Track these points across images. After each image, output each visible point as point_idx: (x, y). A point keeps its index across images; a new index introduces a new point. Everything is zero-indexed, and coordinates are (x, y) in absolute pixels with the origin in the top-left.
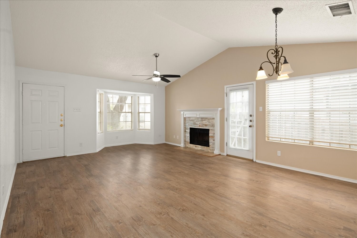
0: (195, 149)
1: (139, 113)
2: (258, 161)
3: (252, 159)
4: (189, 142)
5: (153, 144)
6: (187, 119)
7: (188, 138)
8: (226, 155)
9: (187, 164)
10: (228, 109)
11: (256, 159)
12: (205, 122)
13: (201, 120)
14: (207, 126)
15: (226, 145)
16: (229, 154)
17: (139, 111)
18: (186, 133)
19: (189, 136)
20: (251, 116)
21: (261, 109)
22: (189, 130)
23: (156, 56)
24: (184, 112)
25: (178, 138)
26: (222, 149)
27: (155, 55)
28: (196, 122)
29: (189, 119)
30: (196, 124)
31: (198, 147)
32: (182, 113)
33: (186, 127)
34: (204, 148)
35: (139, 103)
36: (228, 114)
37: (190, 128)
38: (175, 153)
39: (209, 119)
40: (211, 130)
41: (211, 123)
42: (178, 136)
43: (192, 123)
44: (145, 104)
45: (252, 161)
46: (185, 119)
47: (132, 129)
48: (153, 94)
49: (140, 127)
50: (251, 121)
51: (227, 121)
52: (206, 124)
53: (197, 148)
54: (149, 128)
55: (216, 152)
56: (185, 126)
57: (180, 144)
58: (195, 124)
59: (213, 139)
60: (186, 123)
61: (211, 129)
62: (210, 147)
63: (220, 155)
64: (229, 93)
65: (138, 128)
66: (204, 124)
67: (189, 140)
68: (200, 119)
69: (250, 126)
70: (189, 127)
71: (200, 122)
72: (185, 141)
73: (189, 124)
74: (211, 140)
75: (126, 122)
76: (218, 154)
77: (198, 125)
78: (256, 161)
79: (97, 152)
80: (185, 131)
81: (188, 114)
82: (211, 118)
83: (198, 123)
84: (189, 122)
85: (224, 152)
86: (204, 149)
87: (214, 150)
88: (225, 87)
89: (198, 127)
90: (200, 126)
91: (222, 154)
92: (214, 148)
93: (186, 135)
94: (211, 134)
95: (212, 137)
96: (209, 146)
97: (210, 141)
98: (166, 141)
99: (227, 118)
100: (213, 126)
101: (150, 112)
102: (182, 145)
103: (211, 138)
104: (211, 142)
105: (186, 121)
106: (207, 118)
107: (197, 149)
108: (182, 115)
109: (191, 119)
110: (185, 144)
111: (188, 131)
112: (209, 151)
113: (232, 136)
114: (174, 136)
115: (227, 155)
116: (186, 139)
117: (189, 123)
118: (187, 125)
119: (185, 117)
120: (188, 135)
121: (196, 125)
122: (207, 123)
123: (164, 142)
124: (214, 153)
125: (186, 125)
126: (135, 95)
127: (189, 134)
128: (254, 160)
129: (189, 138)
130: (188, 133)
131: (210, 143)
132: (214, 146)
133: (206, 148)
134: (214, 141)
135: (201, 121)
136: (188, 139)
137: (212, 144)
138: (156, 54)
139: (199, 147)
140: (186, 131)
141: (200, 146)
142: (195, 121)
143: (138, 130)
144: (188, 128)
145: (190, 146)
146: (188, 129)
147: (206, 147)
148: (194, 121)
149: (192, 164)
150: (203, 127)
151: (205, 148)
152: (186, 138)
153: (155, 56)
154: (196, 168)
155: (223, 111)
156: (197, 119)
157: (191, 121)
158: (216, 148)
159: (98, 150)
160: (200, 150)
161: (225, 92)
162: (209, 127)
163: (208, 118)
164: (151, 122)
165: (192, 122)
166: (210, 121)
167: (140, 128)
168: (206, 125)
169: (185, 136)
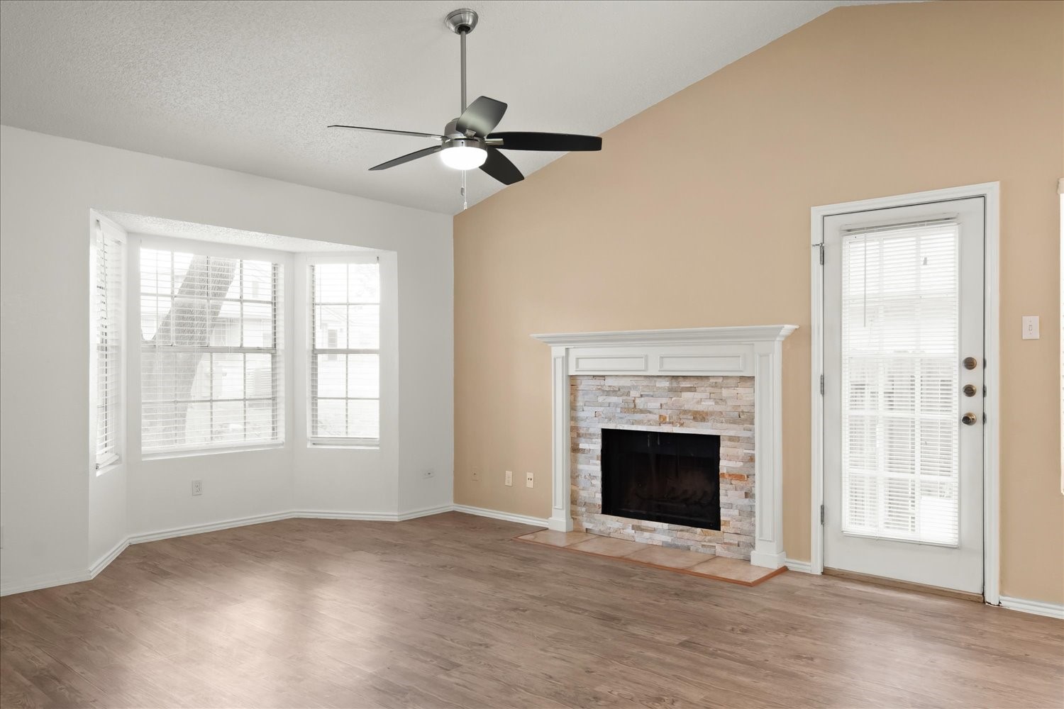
0: (637, 540)
1: (315, 352)
2: (1011, 603)
3: (975, 589)
4: (600, 502)
5: (396, 519)
6: (584, 385)
7: (593, 485)
8: (819, 571)
9: (658, 638)
10: (834, 331)
11: (1002, 593)
12: (690, 400)
13: (671, 390)
14: (704, 420)
15: (822, 521)
16: (834, 564)
17: (314, 345)
18: (581, 457)
19: (599, 474)
20: (970, 364)
21: (1031, 327)
22: (600, 441)
23: (463, 29)
24: (567, 349)
25: (530, 484)
26: (795, 539)
27: (456, 18)
28: (637, 401)
29: (597, 382)
30: (642, 411)
31: (654, 530)
32: (558, 351)
33: (582, 424)
34: (686, 535)
35: (317, 301)
36: (835, 358)
37: (603, 430)
38: (543, 566)
39: (716, 385)
40: (731, 439)
41: (730, 403)
42: (530, 475)
43: (616, 405)
44: (348, 304)
45: (980, 600)
46: (573, 381)
47: (275, 442)
48: (394, 254)
49: (320, 430)
50: (969, 391)
51: (823, 392)
52: (700, 408)
53: (647, 534)
54: (373, 431)
55: (766, 557)
56: (573, 418)
57: (547, 514)
58: (635, 410)
59: (742, 488)
60: (580, 403)
61: (732, 433)
62: (722, 528)
63: (784, 570)
64: (840, 244)
65: (309, 434)
66: (686, 407)
67: (599, 496)
68: (665, 384)
69: (967, 420)
70: (594, 426)
71: (664, 401)
72: (574, 500)
73: (600, 409)
74: (730, 493)
75: (245, 400)
76: (775, 566)
77: (651, 416)
78: (1003, 603)
79: (93, 576)
80: (575, 449)
81: (588, 360)
82: (731, 377)
83: (653, 404)
84: (601, 399)
85: (808, 558)
86: (689, 543)
87: (752, 546)
88: (816, 213)
89: (649, 423)
90: (662, 420)
91: (794, 565)
92: (751, 533)
93: (580, 467)
94: (732, 464)
95: (740, 477)
96: (715, 524)
97: (723, 499)
98: (458, 499)
99: (823, 378)
100: (746, 418)
101: (376, 346)
102: (558, 521)
103: (728, 481)
104: (730, 506)
105: (580, 393)
106: (707, 377)
107: (645, 542)
108: (559, 362)
109: (609, 382)
110: (573, 515)
111: (592, 447)
112: (719, 550)
113: (855, 470)
114: (509, 473)
115: (826, 572)
116: (581, 487)
117: (601, 405)
118: (586, 413)
119: (572, 373)
120: (593, 468)
121: (638, 416)
122: (707, 405)
123: (452, 506)
124: (753, 562)
125: (581, 414)
126: (292, 254)
127: (599, 462)
128: (992, 597)
129: (598, 483)
130: (592, 458)
131: (722, 511)
132: (754, 525)
133: (698, 538)
134: (747, 501)
135: (671, 394)
136: (593, 491)
137: (736, 512)
138: (459, 12)
139: (658, 533)
140: (581, 446)
141: (665, 526)
142: (634, 393)
143: (309, 446)
144: (591, 430)
145: (603, 523)
146: (590, 436)
147: (699, 530)
148: (628, 394)
149: (684, 638)
150: (682, 425)
151: (694, 537)
152: (582, 481)
153: (455, 24)
154: (720, 660)
155: (800, 340)
156: (646, 382)
157: (608, 393)
158: (761, 535)
159: (94, 568)
160: (666, 546)
161: (816, 238)
162: (719, 425)
163: (712, 380)
164: (383, 399)
165: (614, 399)
166: (725, 393)
167: (322, 434)
168: (699, 417)
169: (572, 472)
